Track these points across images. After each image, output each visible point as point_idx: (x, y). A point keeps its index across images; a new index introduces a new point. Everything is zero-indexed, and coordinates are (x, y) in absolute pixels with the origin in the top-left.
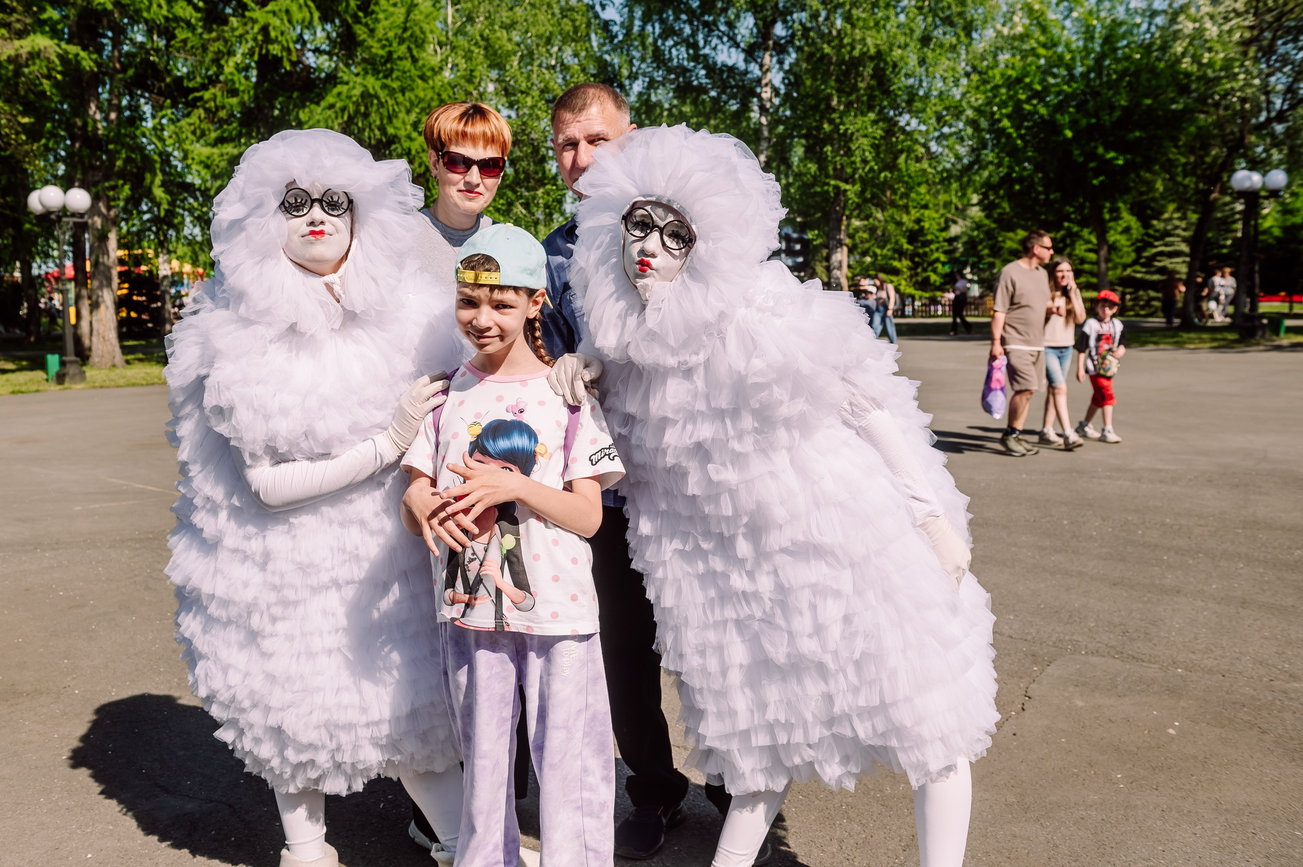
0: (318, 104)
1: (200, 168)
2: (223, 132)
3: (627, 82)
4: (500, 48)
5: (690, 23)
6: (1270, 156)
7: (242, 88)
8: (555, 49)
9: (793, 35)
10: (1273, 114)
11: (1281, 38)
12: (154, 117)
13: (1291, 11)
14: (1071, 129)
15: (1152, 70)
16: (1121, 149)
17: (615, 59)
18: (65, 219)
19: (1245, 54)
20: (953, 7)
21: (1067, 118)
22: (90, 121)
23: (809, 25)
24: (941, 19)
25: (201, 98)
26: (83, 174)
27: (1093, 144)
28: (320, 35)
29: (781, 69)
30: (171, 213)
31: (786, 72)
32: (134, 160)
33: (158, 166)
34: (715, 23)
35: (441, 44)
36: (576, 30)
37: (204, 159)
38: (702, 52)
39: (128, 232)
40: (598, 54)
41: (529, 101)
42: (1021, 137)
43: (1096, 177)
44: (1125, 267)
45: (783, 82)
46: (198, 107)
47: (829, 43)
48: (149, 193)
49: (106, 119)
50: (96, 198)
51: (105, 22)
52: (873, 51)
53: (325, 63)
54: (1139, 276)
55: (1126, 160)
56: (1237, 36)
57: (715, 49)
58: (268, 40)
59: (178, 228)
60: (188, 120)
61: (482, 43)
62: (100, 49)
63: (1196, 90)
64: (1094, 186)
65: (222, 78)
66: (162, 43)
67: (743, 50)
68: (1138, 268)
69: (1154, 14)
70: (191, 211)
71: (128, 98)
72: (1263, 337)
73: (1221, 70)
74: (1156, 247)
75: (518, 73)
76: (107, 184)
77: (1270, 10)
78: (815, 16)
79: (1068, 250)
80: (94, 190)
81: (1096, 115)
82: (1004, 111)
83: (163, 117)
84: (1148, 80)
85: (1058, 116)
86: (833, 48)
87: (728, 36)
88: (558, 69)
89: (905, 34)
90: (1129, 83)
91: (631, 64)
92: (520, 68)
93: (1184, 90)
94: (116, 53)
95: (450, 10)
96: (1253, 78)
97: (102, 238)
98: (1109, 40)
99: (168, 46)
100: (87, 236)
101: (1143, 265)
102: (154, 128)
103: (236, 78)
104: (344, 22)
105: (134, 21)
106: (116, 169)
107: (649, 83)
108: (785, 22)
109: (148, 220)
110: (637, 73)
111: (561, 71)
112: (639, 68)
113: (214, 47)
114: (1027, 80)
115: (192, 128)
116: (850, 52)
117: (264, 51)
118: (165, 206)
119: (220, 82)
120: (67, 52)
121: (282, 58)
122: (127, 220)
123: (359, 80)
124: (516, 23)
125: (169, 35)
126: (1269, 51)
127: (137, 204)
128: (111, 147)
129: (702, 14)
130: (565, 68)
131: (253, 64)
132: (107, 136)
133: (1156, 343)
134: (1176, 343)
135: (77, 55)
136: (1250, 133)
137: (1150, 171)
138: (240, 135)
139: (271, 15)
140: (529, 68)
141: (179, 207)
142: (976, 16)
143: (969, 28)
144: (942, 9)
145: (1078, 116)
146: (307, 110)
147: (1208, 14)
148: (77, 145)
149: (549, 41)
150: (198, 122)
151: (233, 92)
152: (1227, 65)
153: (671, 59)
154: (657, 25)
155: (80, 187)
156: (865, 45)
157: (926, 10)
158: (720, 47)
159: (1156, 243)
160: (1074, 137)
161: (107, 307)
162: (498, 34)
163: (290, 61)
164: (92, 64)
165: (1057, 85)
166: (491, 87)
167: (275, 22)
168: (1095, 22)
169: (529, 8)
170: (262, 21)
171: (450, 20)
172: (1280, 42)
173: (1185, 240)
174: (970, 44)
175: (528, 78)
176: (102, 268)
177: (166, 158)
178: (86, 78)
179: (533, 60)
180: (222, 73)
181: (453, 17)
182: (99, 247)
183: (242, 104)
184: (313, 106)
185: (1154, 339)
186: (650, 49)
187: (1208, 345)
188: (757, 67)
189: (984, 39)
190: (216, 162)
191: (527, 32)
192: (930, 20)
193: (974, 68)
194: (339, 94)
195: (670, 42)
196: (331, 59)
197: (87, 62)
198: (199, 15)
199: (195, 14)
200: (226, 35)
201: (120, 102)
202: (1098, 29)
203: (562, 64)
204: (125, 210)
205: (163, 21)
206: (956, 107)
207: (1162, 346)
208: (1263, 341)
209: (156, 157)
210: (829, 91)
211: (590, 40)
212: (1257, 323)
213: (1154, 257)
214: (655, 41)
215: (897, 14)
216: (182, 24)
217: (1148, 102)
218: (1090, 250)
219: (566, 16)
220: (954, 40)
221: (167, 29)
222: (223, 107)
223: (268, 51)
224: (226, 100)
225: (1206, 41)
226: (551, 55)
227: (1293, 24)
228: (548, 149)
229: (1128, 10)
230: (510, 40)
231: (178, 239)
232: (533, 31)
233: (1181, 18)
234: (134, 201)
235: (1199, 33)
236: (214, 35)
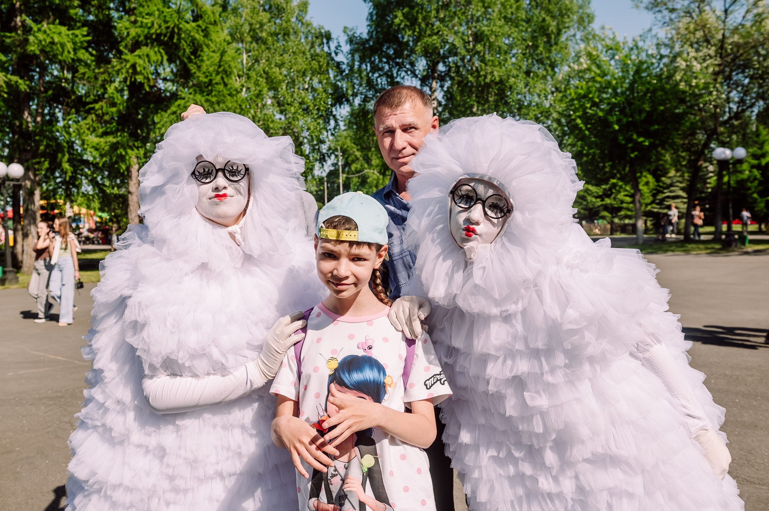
0: (166, 111)
1: (92, 150)
2: (107, 129)
3: (351, 98)
4: (275, 78)
5: (388, 63)
6: (731, 139)
7: (119, 102)
8: (308, 79)
9: (449, 70)
10: (732, 114)
11: (735, 71)
12: (64, 119)
13: (742, 55)
14: (617, 124)
15: (663, 89)
16: (647, 136)
17: (344, 85)
18: (7, 183)
19: (715, 80)
20: (544, 53)
21: (615, 118)
22: (24, 122)
23: (459, 64)
24: (537, 61)
25: (93, 108)
26: (20, 154)
27: (630, 133)
28: (167, 70)
29: (442, 90)
30: (74, 178)
31: (445, 92)
32: (51, 146)
33: (66, 150)
34: (403, 62)
35: (239, 76)
36: (320, 67)
37: (94, 145)
38: (396, 80)
39: (47, 189)
40: (334, 82)
41: (293, 110)
42: (587, 129)
43: (633, 152)
44: (647, 205)
45: (443, 98)
46: (91, 114)
47: (471, 75)
48: (59, 165)
49: (35, 121)
50: (27, 170)
51: (35, 62)
52: (498, 79)
53: (171, 87)
54: (655, 210)
55: (649, 142)
56: (711, 70)
57: (403, 78)
58: (135, 72)
59: (78, 187)
60: (86, 121)
61: (264, 75)
62: (31, 79)
63: (689, 101)
64: (631, 158)
65: (106, 96)
66: (69, 76)
67: (420, 79)
68: (654, 205)
69: (662, 57)
70: (86, 177)
71: (48, 108)
72: (736, 246)
73: (703, 89)
74: (664, 193)
75: (286, 93)
76: (34, 161)
77: (729, 55)
78: (462, 59)
79: (613, 196)
80: (26, 164)
81: (632, 116)
82: (577, 114)
83: (70, 120)
84: (661, 96)
85: (610, 117)
86: (474, 77)
87: (411, 71)
88: (310, 90)
89: (517, 69)
90: (650, 97)
91: (354, 88)
92: (287, 90)
93: (682, 101)
94: (41, 81)
95: (245, 56)
96: (722, 94)
97: (31, 193)
98: (637, 72)
99: (73, 77)
100: (21, 192)
101: (657, 204)
102: (64, 127)
103: (115, 96)
104: (182, 62)
105: (52, 62)
106: (40, 151)
107: (364, 98)
108: (444, 63)
109: (60, 182)
110: (357, 93)
111: (311, 92)
112: (358, 90)
113: (101, 78)
114: (591, 96)
115: (88, 126)
116: (484, 80)
117: (133, 79)
118: (69, 174)
119: (104, 98)
120: (10, 80)
121: (144, 83)
122: (46, 183)
123: (191, 96)
124: (284, 63)
125: (73, 70)
126: (728, 78)
127: (53, 173)
128: (37, 138)
129: (396, 58)
130: (314, 90)
131: (125, 88)
132: (34, 132)
133: (673, 251)
134: (685, 251)
135: (17, 82)
136: (720, 126)
137: (664, 148)
138: (117, 130)
139: (137, 58)
140: (292, 90)
141: (79, 174)
142: (557, 59)
143: (553, 66)
144: (537, 55)
145: (622, 117)
146: (159, 115)
147: (693, 57)
148: (16, 137)
149: (304, 74)
150: (91, 122)
151: (114, 105)
152: (706, 86)
153: (377, 85)
154: (369, 65)
155: (18, 162)
156: (493, 76)
157: (527, 55)
158: (406, 77)
159: (665, 191)
160: (619, 129)
161: (33, 237)
162: (274, 70)
163: (149, 86)
164: (26, 87)
165: (609, 98)
166: (269, 102)
167: (140, 62)
168: (629, 62)
169: (292, 54)
170: (132, 61)
171: (245, 62)
172: (734, 73)
173: (682, 189)
174: (554, 75)
175: (292, 96)
176: (30, 212)
177: (71, 144)
178: (22, 96)
179: (295, 85)
180: (106, 93)
181: (247, 60)
182: (29, 199)
183: (119, 111)
184: (163, 113)
185: (671, 249)
186: (365, 79)
187: (704, 252)
188: (428, 89)
189: (562, 72)
190: (102, 147)
191: (291, 69)
192: (530, 61)
193: (557, 89)
194: (179, 105)
195: (376, 75)
196: (173, 85)
197: (23, 86)
198: (93, 58)
199: (90, 57)
200: (110, 70)
201: (43, 110)
202: (631, 66)
203: (312, 88)
204: (45, 176)
205: (70, 61)
206: (547, 112)
207: (677, 253)
208: (736, 249)
209: (65, 144)
210: (472, 103)
211: (328, 73)
212: (732, 238)
213: (663, 199)
214: (368, 74)
215: (511, 58)
216: (83, 64)
217: (662, 108)
218: (626, 196)
219: (314, 59)
220: (545, 73)
221: (73, 66)
222: (107, 114)
223: (135, 79)
224: (109, 109)
225: (694, 73)
226: (305, 82)
227: (742, 63)
228: (304, 138)
229: (647, 55)
230: (281, 74)
231: (78, 193)
232: (295, 68)
233: (678, 59)
234: (51, 170)
235: (689, 67)
236: (102, 70)
